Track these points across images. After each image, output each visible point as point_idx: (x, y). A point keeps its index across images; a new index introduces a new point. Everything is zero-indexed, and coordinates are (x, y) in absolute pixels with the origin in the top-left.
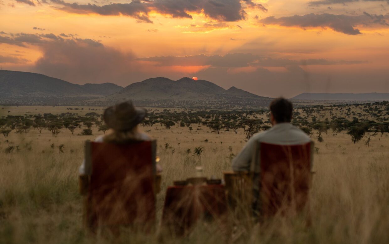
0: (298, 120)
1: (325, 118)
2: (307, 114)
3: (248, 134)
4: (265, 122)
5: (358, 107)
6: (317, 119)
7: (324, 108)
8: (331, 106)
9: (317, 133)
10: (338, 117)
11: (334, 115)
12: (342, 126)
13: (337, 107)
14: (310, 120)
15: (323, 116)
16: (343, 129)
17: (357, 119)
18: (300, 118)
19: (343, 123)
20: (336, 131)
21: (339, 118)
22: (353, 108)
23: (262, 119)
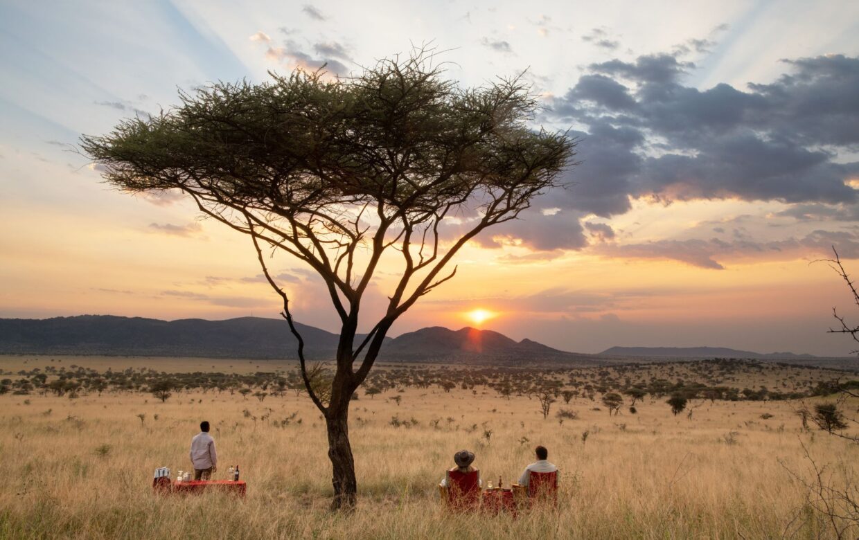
0: (607, 382)
1: (641, 379)
2: (620, 374)
3: (543, 403)
4: (567, 384)
5: (683, 366)
6: (632, 381)
7: (640, 366)
8: (648, 364)
9: (630, 401)
10: (658, 378)
11: (653, 376)
12: (664, 391)
13: (656, 366)
14: (623, 382)
15: (639, 377)
16: (663, 395)
17: (683, 381)
18: (610, 379)
19: (665, 387)
20: (655, 397)
21: (659, 380)
22: (677, 366)
23: (563, 379)
